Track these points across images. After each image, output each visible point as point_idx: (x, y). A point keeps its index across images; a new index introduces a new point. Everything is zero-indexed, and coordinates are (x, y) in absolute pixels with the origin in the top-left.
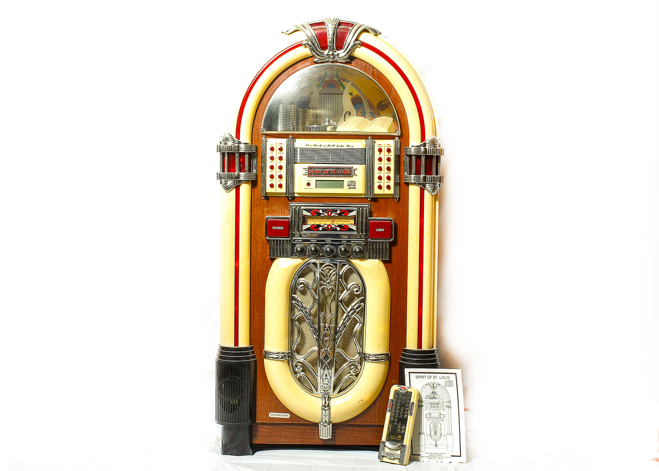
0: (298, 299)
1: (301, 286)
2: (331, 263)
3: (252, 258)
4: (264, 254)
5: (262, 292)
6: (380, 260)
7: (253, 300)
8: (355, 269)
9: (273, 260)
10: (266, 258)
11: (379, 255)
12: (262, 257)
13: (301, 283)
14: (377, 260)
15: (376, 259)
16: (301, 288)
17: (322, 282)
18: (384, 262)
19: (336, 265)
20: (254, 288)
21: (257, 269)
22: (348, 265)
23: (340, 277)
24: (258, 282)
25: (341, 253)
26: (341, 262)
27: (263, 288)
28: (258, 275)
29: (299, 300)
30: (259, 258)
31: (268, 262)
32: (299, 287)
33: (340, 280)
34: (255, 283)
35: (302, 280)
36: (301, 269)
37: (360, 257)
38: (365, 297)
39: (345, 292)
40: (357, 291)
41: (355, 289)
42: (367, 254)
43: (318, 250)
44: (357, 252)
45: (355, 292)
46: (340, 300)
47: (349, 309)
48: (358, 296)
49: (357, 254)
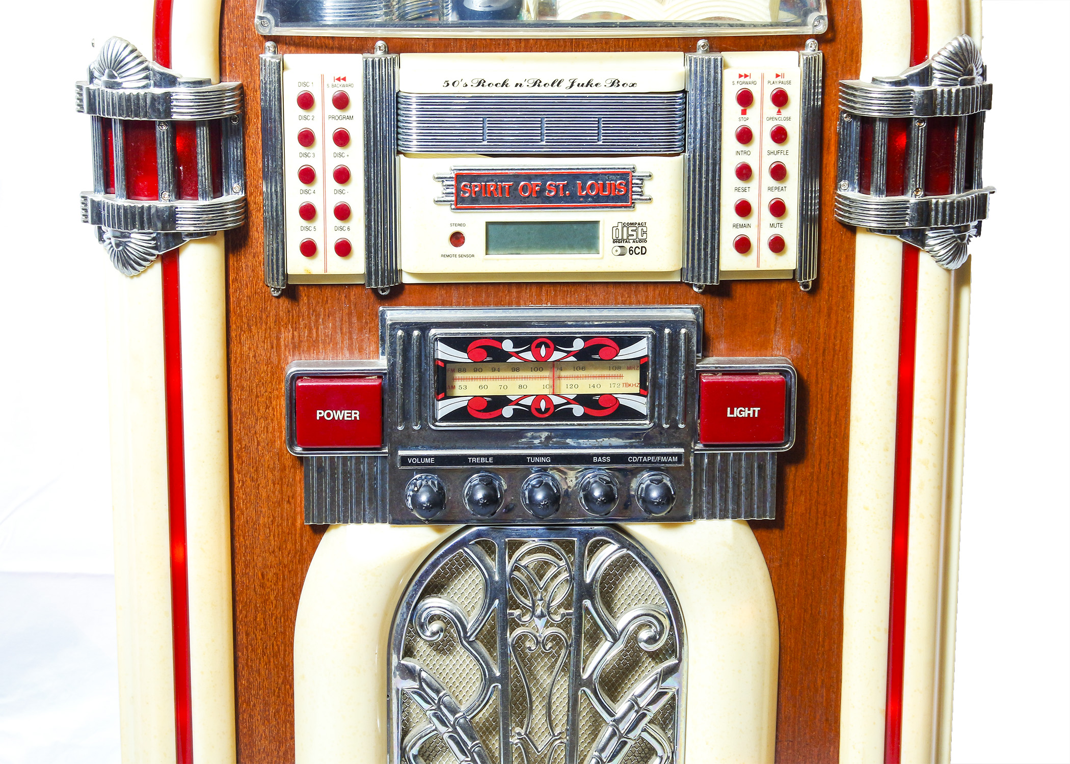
0: (423, 674)
1: (435, 626)
2: (550, 541)
3: (237, 523)
4: (286, 506)
5: (282, 648)
6: (741, 522)
7: (248, 680)
8: (645, 560)
9: (320, 530)
10: (294, 524)
11: (737, 502)
12: (278, 520)
13: (432, 619)
14: (729, 523)
15: (723, 516)
16: (434, 634)
17: (517, 612)
18: (755, 526)
19: (568, 547)
20: (247, 634)
21: (259, 565)
22: (616, 546)
23: (586, 591)
24: (264, 612)
25: (591, 505)
26: (586, 536)
27: (284, 633)
28: (263, 586)
29: (429, 679)
30: (265, 525)
31: (301, 537)
32: (428, 633)
33: (587, 603)
34: (251, 617)
35: (434, 604)
36: (434, 565)
37: (663, 514)
38: (680, 660)
39: (605, 645)
40: (652, 640)
41: (644, 635)
42: (690, 503)
43: (499, 497)
44: (653, 502)
45: (643, 645)
46: (585, 676)
47: (621, 708)
48: (656, 656)
49: (651, 507)
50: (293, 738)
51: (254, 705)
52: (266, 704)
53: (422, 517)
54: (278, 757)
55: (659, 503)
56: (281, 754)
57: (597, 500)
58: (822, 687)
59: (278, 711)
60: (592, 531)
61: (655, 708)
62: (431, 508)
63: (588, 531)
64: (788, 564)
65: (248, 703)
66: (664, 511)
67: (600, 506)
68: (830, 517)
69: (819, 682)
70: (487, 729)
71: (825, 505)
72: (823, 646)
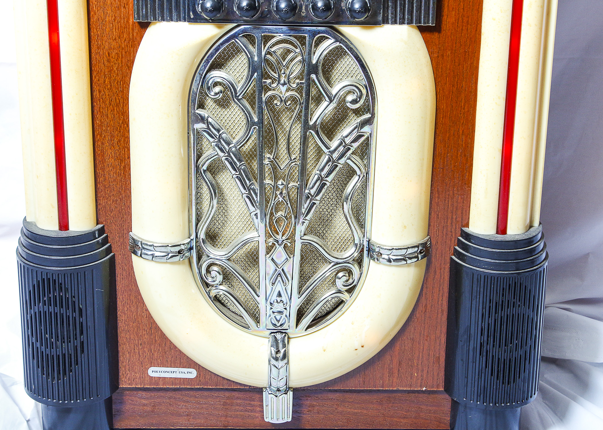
0: (210, 120)
1: (217, 89)
2: (290, 36)
3: (92, 20)
4: (123, 10)
5: (122, 101)
6: (413, 27)
7: (101, 121)
8: (351, 49)
9: (144, 26)
10: (128, 22)
11: (411, 13)
12: (118, 19)
13: (216, 84)
14: (405, 28)
15: (402, 23)
16: (216, 94)
17: (269, 81)
18: (422, 30)
19: (302, 40)
20: (100, 92)
21: (106, 47)
22: (333, 40)
23: (313, 69)
24: (110, 78)
25: (317, 13)
26: (314, 34)
27: (122, 92)
28: (109, 61)
29: (213, 123)
30: (109, 22)
31: (133, 30)
32: (213, 94)
33: (313, 76)
34: (102, 81)
35: (217, 75)
36: (217, 50)
37: (362, 19)
38: (373, 115)
39: (324, 104)
40: (354, 102)
41: (350, 98)
42: (381, 13)
43: (257, 5)
44: (356, 11)
45: (348, 105)
46: (311, 123)
47: (334, 144)
48: (357, 112)
49: (354, 14)
50: (129, 158)
51: (105, 137)
52: (112, 136)
53: (208, 17)
54: (120, 169)
55: (359, 11)
56: (122, 167)
57: (320, 9)
58: (462, 134)
59: (119, 141)
60: (318, 30)
61: (356, 145)
62: (213, 11)
63: (315, 30)
64: (443, 56)
65: (101, 136)
66: (362, 17)
67: (321, 12)
68: (471, 25)
69: (461, 132)
70: (251, 156)
71: (468, 17)
72: (464, 109)
